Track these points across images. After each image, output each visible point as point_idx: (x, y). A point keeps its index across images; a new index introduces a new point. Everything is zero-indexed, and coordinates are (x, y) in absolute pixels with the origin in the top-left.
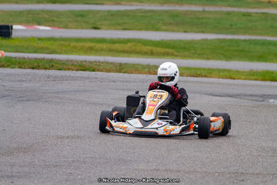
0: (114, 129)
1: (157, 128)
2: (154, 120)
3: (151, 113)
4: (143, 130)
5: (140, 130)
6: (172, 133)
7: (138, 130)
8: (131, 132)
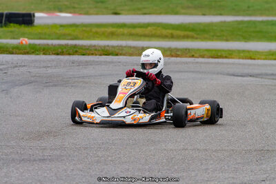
0: (81, 119)
1: (124, 117)
2: (122, 108)
3: (120, 101)
4: (110, 119)
5: (107, 119)
6: (141, 121)
7: (105, 119)
8: (98, 121)
